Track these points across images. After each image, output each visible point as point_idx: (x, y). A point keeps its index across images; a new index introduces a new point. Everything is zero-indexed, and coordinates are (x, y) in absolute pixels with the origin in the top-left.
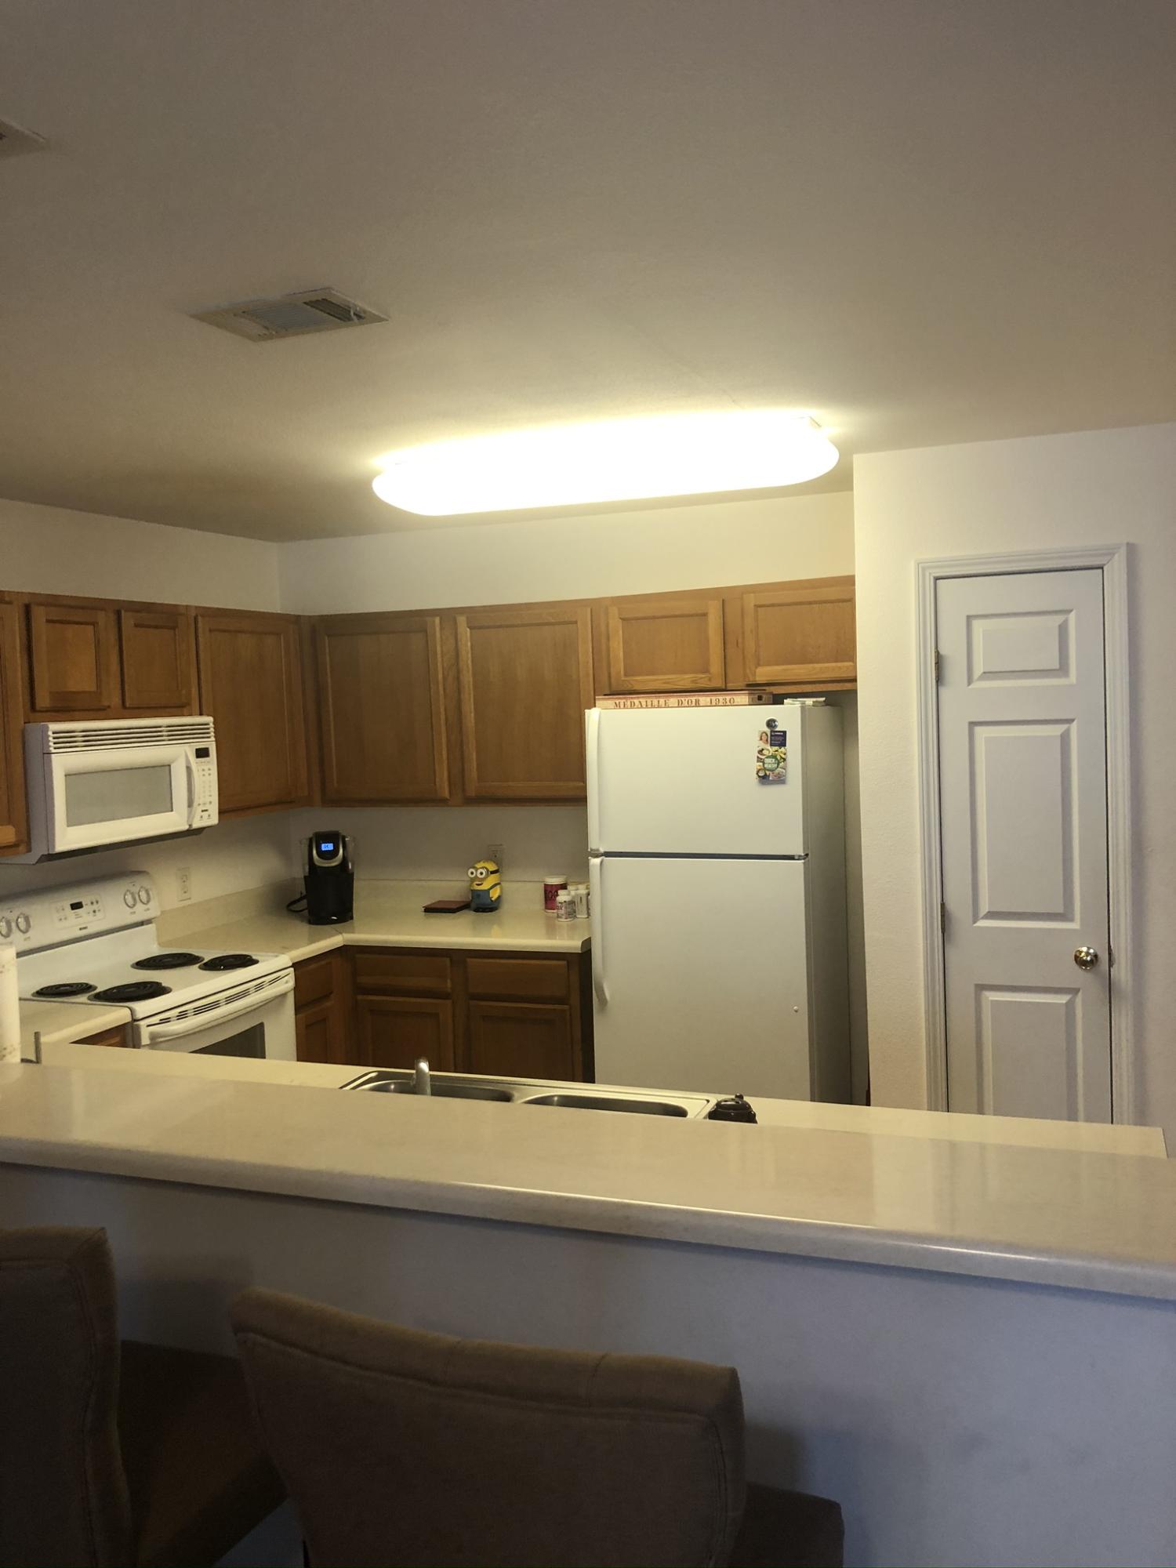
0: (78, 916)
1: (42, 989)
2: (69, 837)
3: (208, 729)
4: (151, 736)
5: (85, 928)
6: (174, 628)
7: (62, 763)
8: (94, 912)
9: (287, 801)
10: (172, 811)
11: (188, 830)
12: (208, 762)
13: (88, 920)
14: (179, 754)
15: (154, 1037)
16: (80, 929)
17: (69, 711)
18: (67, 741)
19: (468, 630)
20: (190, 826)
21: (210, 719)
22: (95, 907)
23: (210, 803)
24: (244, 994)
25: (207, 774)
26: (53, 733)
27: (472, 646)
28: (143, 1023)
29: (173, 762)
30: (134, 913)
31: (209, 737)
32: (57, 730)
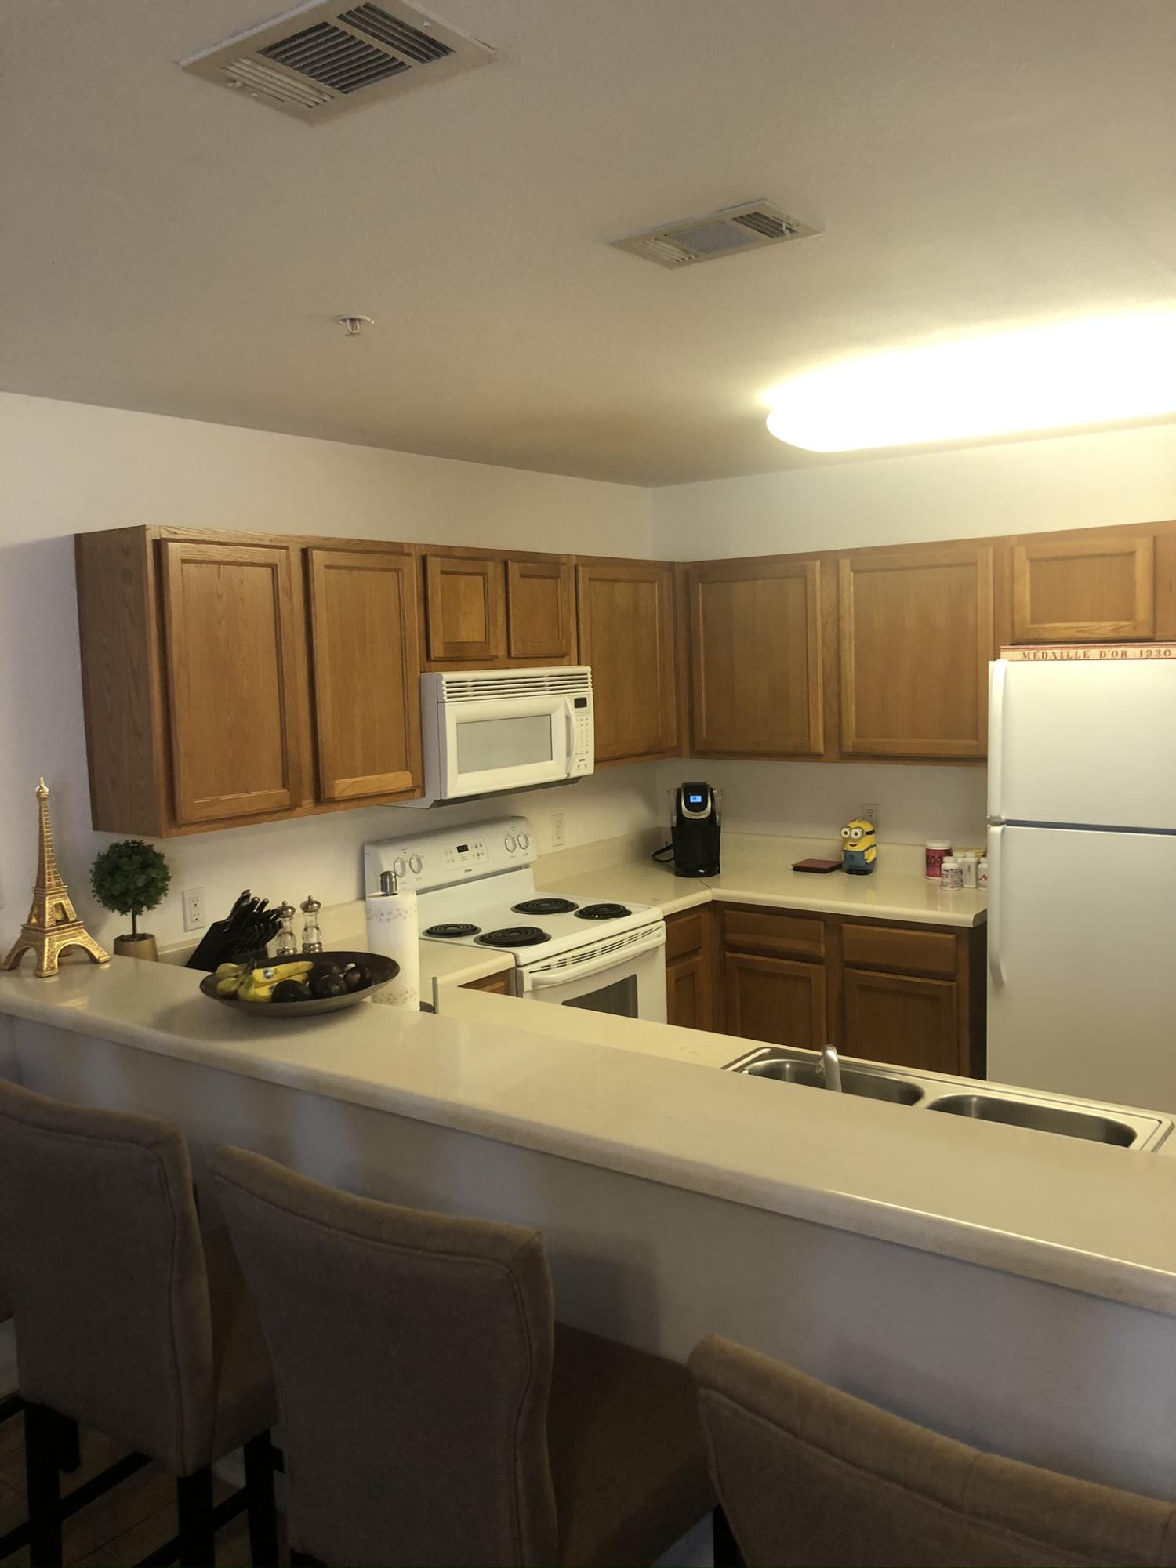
0: (464, 859)
1: (432, 928)
2: (460, 783)
3: (586, 679)
4: (533, 686)
5: (470, 870)
6: (556, 578)
7: (455, 712)
8: (478, 855)
9: (656, 752)
10: (552, 759)
11: (566, 779)
12: (586, 712)
13: (472, 863)
14: (560, 703)
15: (535, 983)
16: (466, 871)
17: (460, 661)
18: (458, 690)
19: (852, 573)
20: (568, 774)
21: (588, 669)
22: (479, 850)
23: (587, 752)
24: (619, 945)
25: (584, 723)
26: (447, 683)
27: (855, 590)
28: (525, 970)
29: (552, 712)
30: (514, 857)
31: (587, 687)
32: (449, 680)
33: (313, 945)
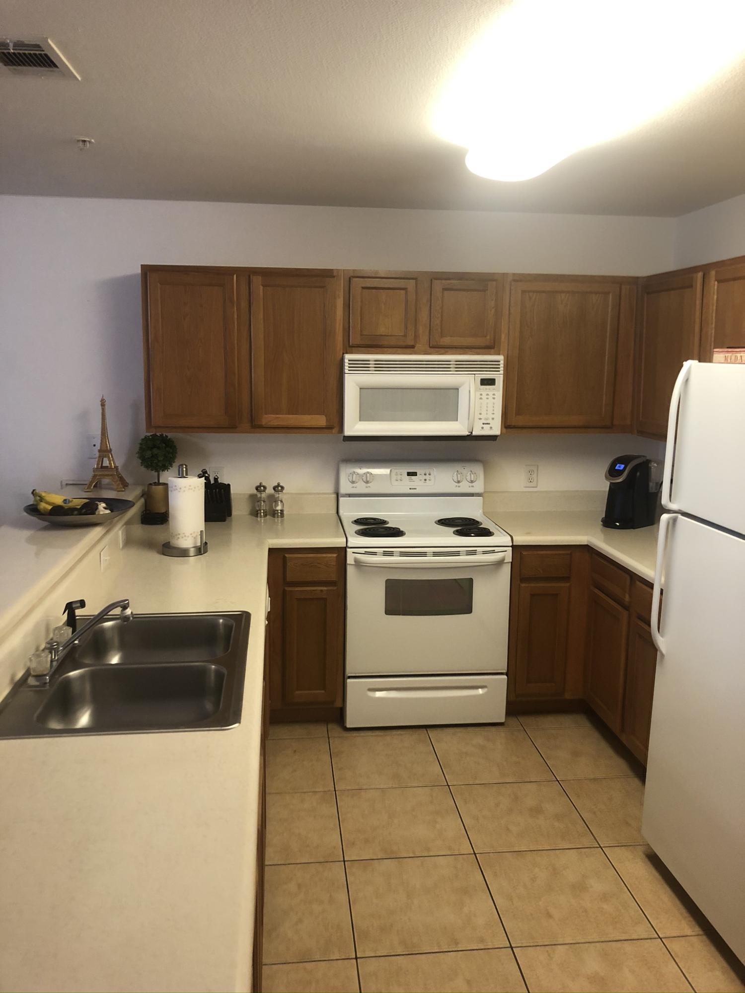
0: (411, 481)
3: (499, 365)
4: (443, 367)
5: (415, 489)
6: (484, 290)
7: (353, 382)
8: (425, 480)
10: (457, 421)
11: (468, 436)
12: (494, 389)
13: (418, 484)
14: (468, 383)
16: (410, 489)
18: (363, 366)
19: (716, 283)
20: (472, 433)
21: (501, 358)
22: (427, 477)
23: (493, 419)
24: (457, 554)
25: (494, 398)
26: (349, 361)
27: (717, 298)
29: (460, 387)
30: (459, 487)
31: (499, 371)
32: (350, 359)
33: (278, 510)
